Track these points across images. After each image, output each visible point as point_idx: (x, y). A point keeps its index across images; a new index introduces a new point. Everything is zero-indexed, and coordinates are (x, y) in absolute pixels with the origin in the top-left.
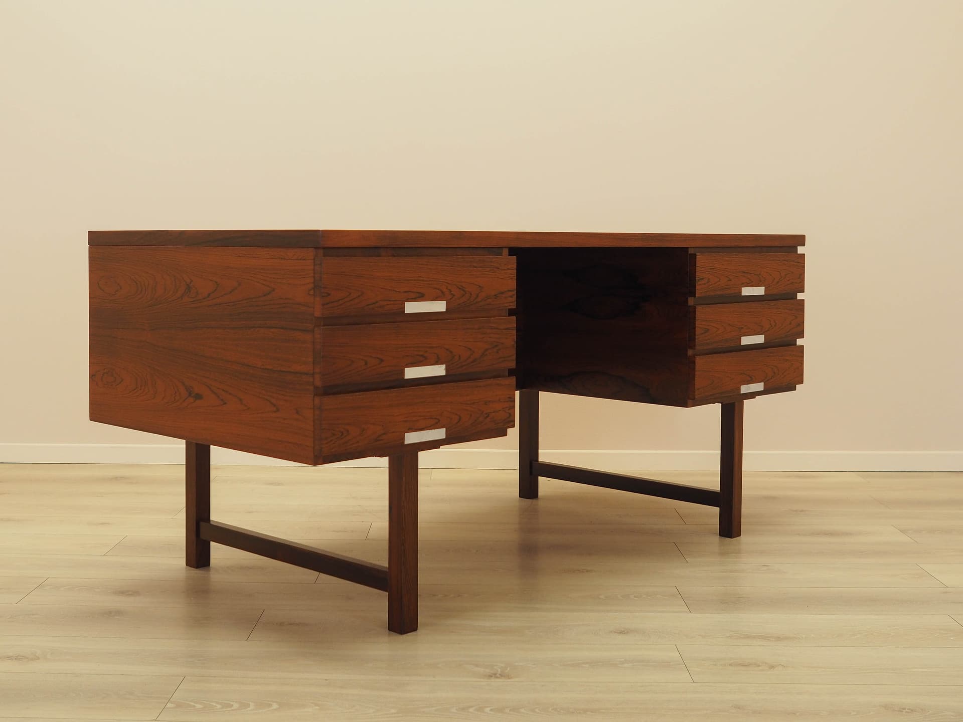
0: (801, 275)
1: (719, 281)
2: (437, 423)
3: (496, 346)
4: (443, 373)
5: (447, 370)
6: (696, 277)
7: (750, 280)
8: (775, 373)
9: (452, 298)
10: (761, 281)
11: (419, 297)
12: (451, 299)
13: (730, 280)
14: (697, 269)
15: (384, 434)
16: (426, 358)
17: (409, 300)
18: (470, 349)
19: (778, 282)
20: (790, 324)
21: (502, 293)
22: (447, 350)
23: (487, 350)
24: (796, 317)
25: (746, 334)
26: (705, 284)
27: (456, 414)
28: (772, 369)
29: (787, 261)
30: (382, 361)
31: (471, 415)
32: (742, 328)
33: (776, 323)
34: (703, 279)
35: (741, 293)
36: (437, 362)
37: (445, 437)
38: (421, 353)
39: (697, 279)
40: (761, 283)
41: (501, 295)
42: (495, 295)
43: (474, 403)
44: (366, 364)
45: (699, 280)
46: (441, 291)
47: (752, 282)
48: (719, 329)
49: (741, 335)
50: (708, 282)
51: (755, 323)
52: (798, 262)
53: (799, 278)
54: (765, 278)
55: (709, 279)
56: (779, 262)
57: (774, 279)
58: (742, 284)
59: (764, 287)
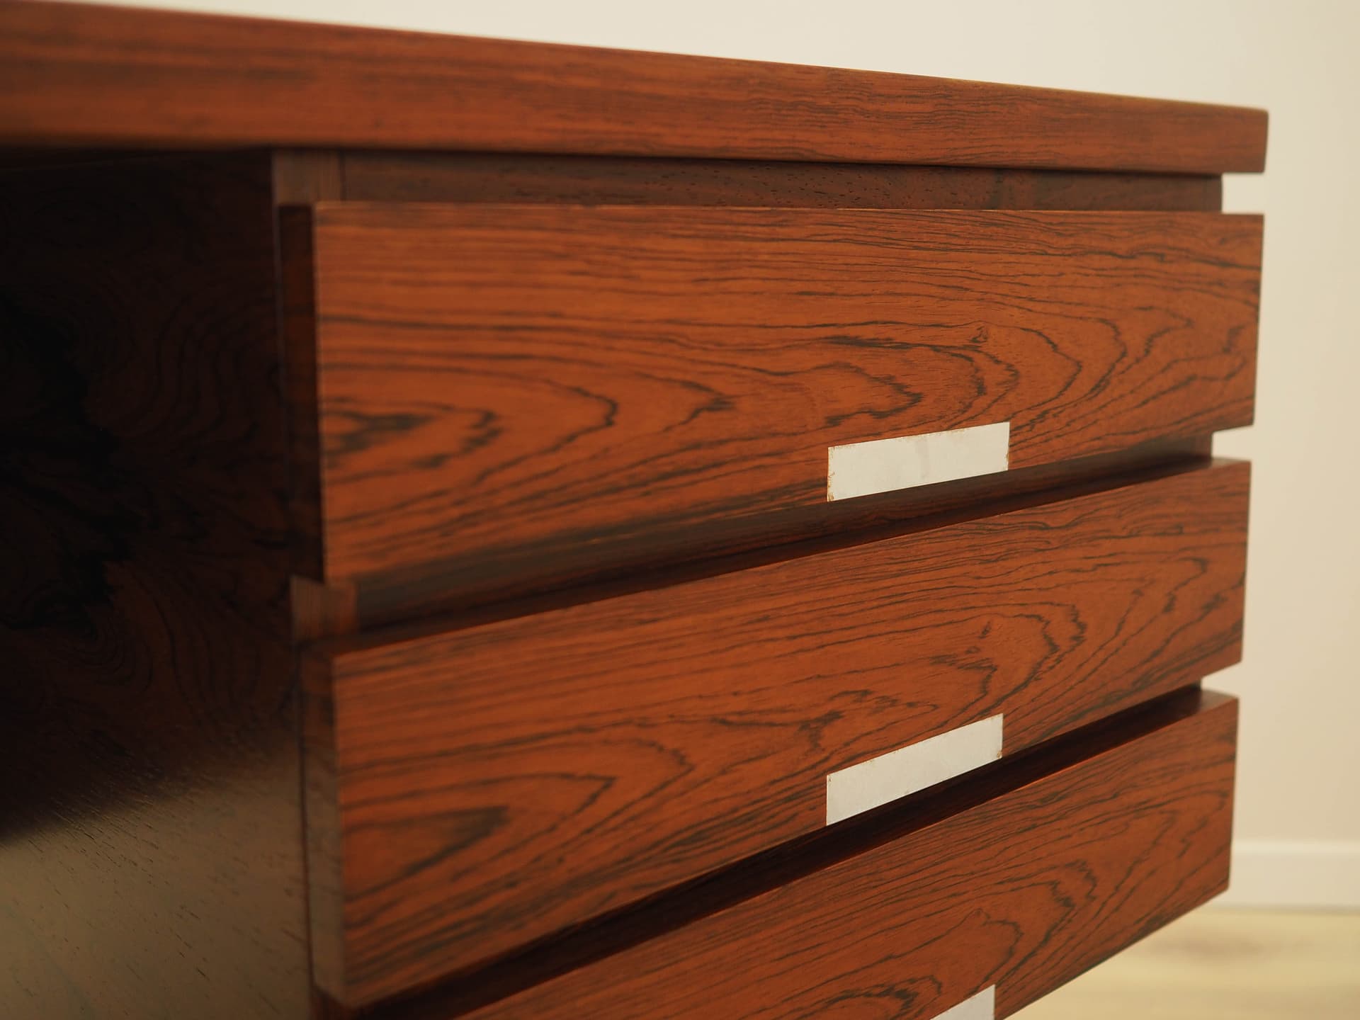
0: (1235, 332)
7: (900, 388)
8: (1067, 902)
10: (981, 390)
13: (720, 404)
19: (1100, 385)
20: (1168, 608)
24: (1203, 564)
26: (436, 462)
28: (1054, 885)
29: (1161, 257)
32: (834, 716)
33: (1082, 627)
35: (825, 484)
39: (330, 427)
40: (982, 402)
47: (916, 398)
48: (609, 782)
49: (833, 762)
50: (479, 442)
51: (939, 660)
52: (1225, 264)
53: (1227, 351)
54: (1010, 367)
55: (489, 416)
56: (1110, 262)
57: (1079, 366)
58: (834, 418)
59: (1006, 427)
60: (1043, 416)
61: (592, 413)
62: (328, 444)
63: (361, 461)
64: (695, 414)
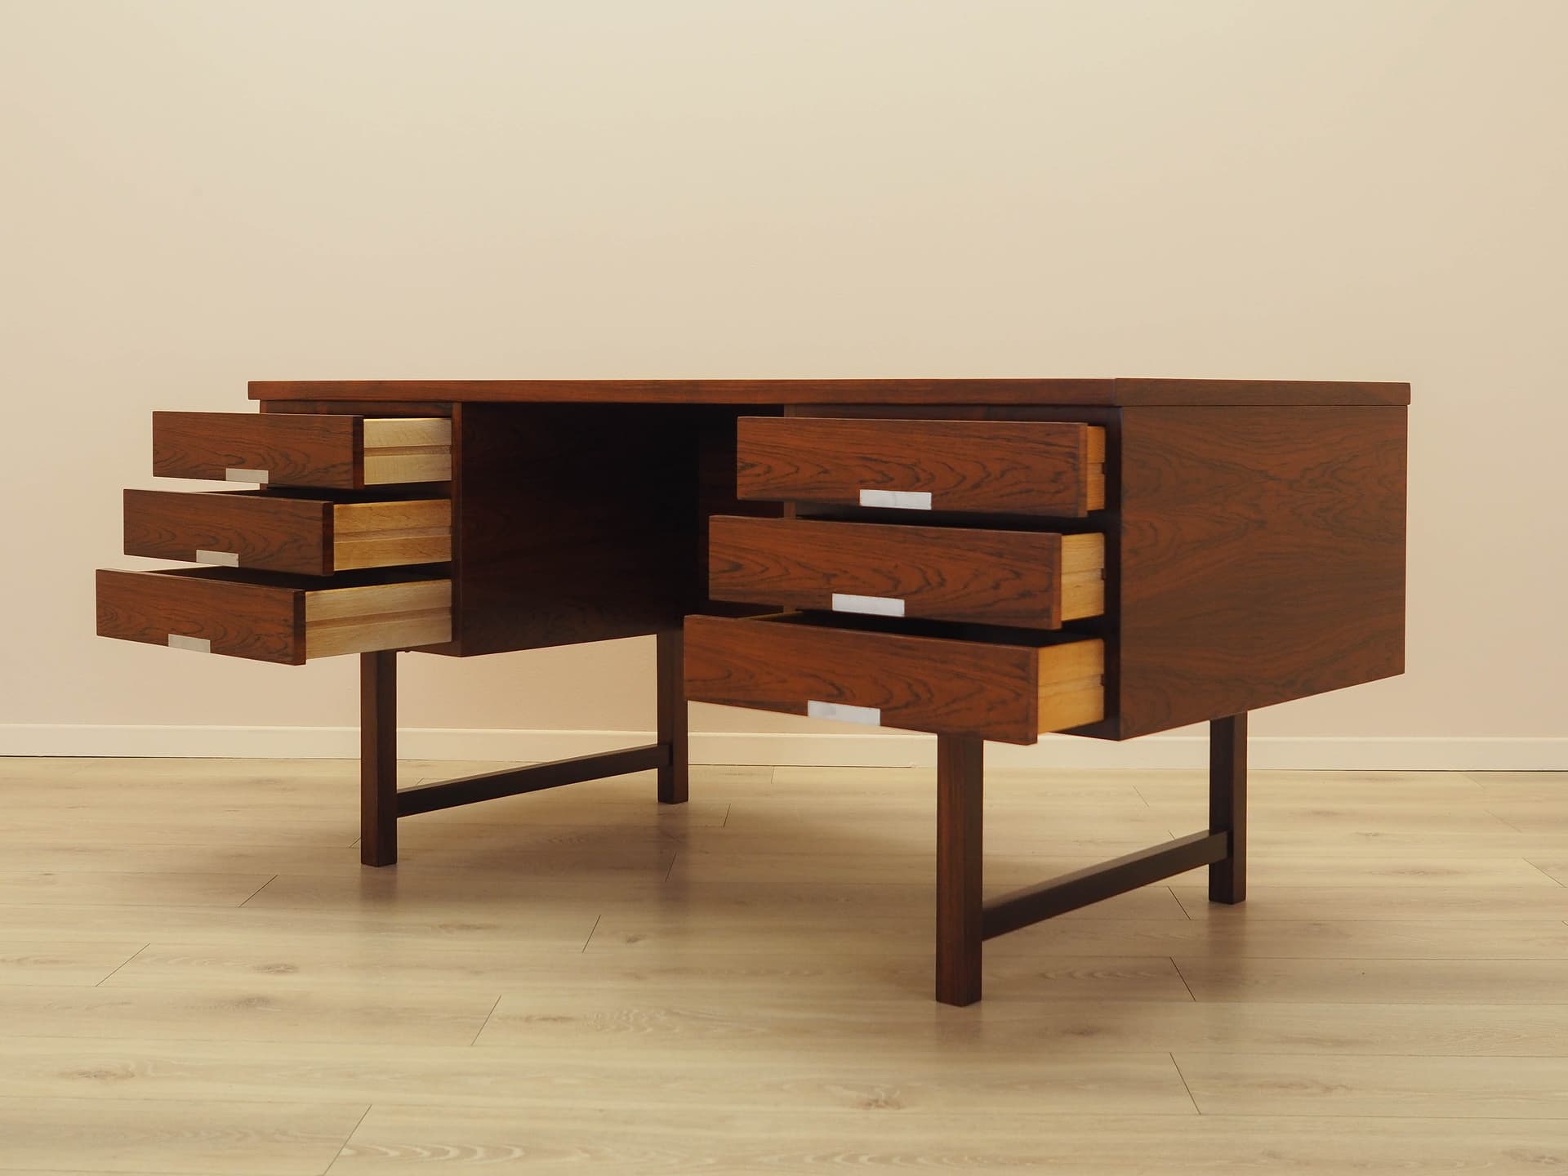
0: (1059, 474)
1: (797, 472)
2: (199, 631)
3: (297, 540)
4: (237, 565)
5: (240, 560)
6: (736, 462)
7: (886, 475)
11: (241, 463)
12: (273, 468)
13: (826, 472)
14: (739, 446)
17: (230, 465)
18: (267, 540)
19: (976, 486)
21: (334, 466)
23: (285, 544)
25: (845, 589)
26: (759, 475)
27: (222, 625)
32: (835, 576)
33: (945, 580)
34: (752, 466)
35: (858, 500)
36: (229, 549)
38: (213, 534)
39: (739, 464)
40: (920, 484)
41: (332, 468)
45: (743, 468)
46: (263, 457)
47: (892, 479)
48: (767, 569)
49: (835, 590)
50: (768, 472)
51: (874, 570)
52: (1051, 445)
53: (1054, 481)
54: (931, 474)
55: (770, 467)
56: (979, 440)
57: (964, 478)
58: (862, 482)
59: (930, 494)
60: (947, 493)
61: (793, 470)
62: (738, 468)
63: (748, 472)
64: (820, 473)
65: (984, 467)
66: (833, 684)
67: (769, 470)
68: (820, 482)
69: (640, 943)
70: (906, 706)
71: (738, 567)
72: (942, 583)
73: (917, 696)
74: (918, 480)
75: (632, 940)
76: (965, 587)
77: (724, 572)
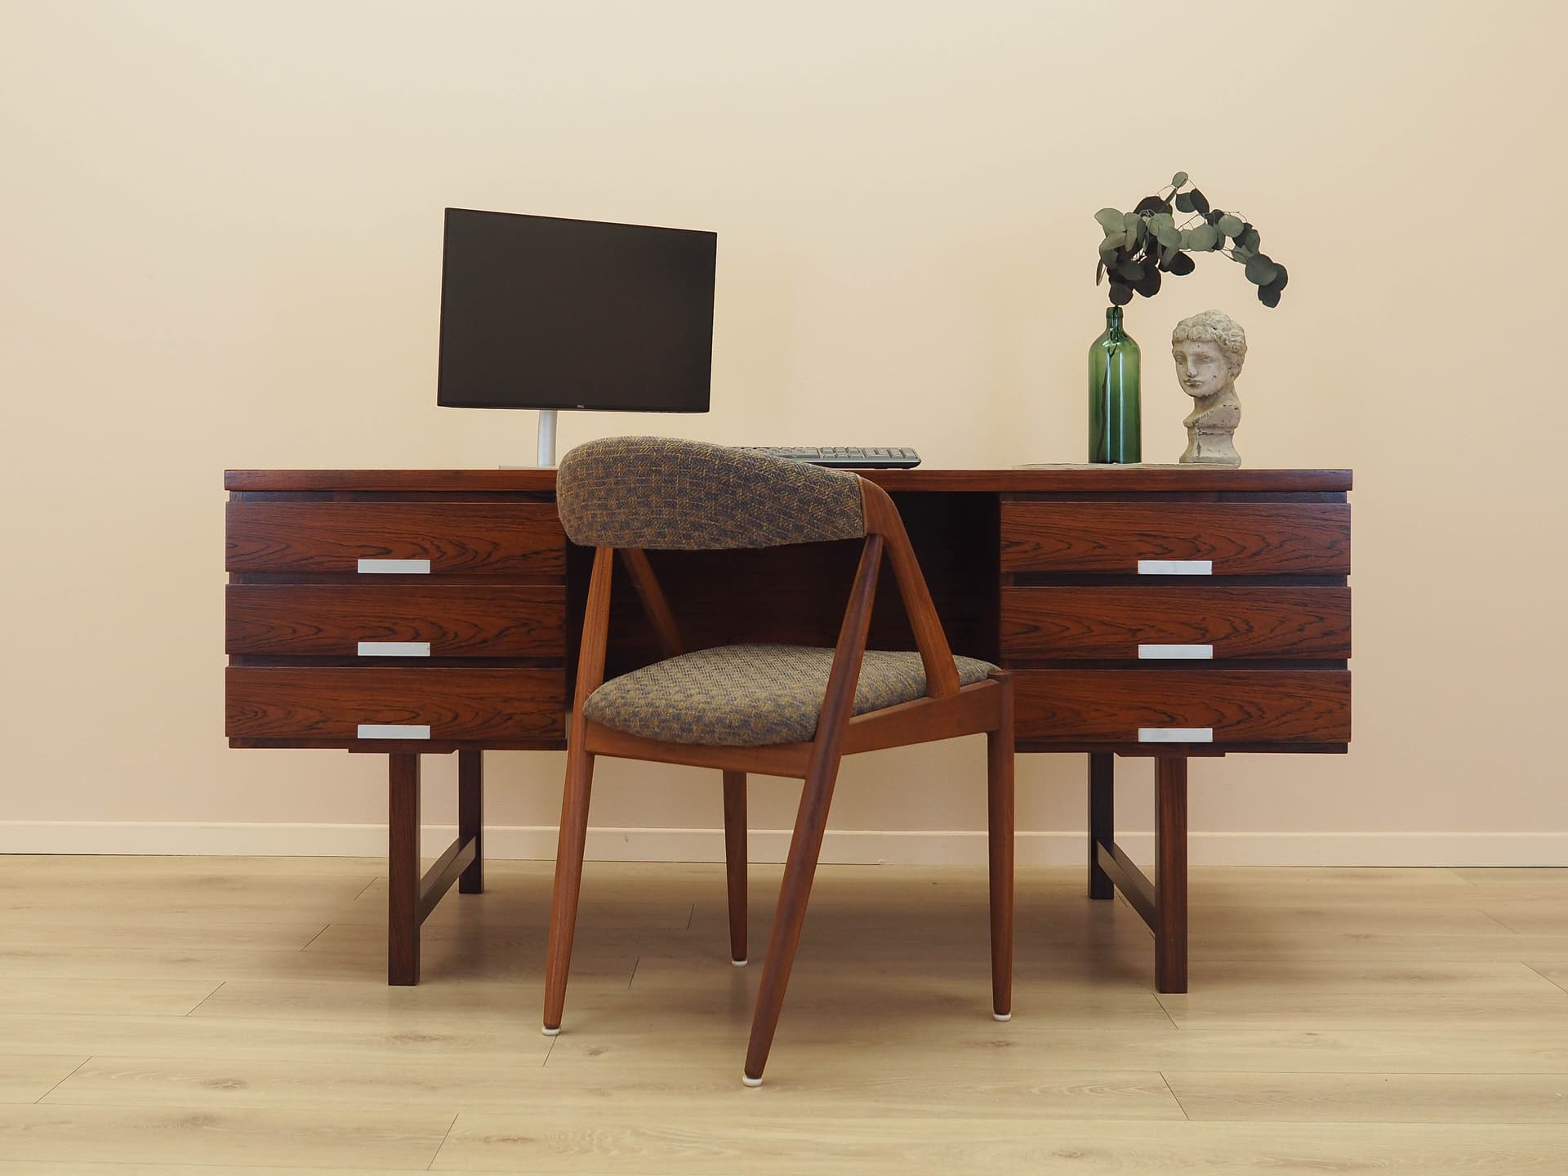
0: (1334, 542)
1: (1070, 548)
2: (414, 717)
3: (526, 624)
4: (427, 654)
5: (432, 650)
6: (998, 541)
7: (1164, 548)
9: (442, 556)
11: (381, 554)
12: (439, 558)
13: (1101, 547)
14: (1002, 526)
15: (323, 721)
16: (394, 632)
17: (364, 557)
18: (476, 626)
19: (1255, 555)
20: (1302, 629)
21: (537, 553)
22: (433, 623)
23: (507, 628)
24: (1322, 618)
25: (1149, 640)
27: (450, 710)
30: (320, 630)
31: (477, 714)
32: (1140, 630)
33: (1251, 627)
34: (1018, 544)
35: (1137, 569)
36: (416, 638)
37: (429, 738)
38: (387, 625)
39: (1003, 543)
40: (1199, 554)
41: (535, 555)
42: (524, 556)
43: (482, 698)
44: (294, 631)
45: (1007, 546)
46: (422, 547)
47: (1171, 551)
48: (1068, 628)
49: (1142, 642)
50: (1036, 549)
51: (1182, 623)
53: (1331, 548)
54: (1211, 546)
55: (1039, 544)
57: (1245, 548)
58: (1140, 554)
59: (1211, 562)
60: (1227, 561)
61: (1065, 546)
62: (1002, 546)
64: (1095, 548)
65: (1264, 539)
66: (1165, 713)
67: (1038, 546)
68: (1096, 555)
69: (602, 1056)
70: (1239, 722)
71: (1036, 628)
72: (1250, 629)
73: (1248, 714)
74: (1199, 551)
75: (595, 1053)
76: (1272, 631)
77: (1018, 634)
